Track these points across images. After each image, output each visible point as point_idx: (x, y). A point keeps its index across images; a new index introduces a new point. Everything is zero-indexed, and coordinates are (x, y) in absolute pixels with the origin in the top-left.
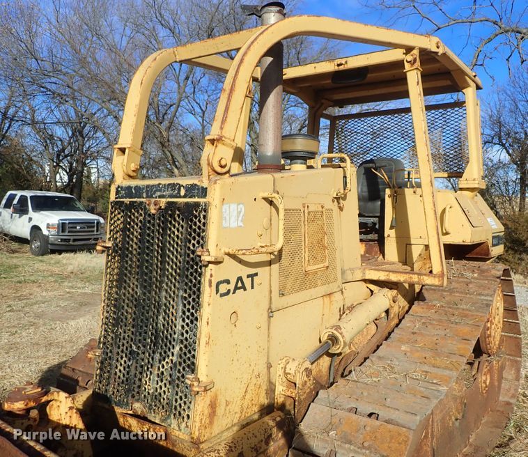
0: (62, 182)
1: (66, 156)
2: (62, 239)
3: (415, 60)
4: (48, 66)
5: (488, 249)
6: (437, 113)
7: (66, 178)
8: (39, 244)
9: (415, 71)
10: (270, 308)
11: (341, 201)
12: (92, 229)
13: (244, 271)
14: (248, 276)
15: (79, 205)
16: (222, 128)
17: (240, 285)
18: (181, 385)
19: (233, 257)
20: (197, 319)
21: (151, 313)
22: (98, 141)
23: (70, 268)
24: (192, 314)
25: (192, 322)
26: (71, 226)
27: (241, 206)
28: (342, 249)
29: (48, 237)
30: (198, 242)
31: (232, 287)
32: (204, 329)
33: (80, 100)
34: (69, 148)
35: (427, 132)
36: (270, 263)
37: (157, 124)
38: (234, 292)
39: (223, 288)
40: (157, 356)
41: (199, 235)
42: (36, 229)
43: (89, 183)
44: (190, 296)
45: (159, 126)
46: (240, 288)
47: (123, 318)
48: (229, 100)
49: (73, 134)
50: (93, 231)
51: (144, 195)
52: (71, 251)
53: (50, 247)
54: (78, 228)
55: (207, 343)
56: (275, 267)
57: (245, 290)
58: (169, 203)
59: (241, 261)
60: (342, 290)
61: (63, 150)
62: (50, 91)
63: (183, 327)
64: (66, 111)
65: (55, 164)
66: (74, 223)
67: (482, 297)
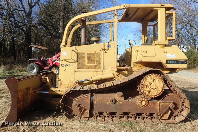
5: (164, 65)
10: (75, 71)
11: (105, 50)
13: (68, 63)
19: (65, 60)
27: (67, 52)
31: (65, 65)
39: (63, 65)
56: (76, 63)
57: (68, 66)
60: (103, 71)
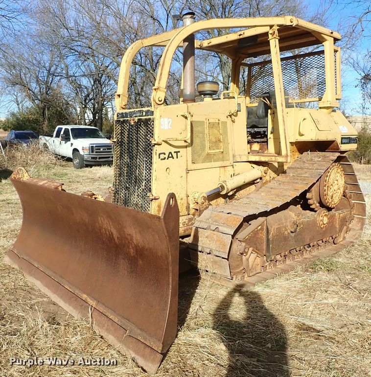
0: (89, 119)
1: (91, 100)
2: (92, 157)
3: (274, 32)
4: (74, 33)
5: (338, 146)
6: (309, 59)
7: (91, 116)
8: (78, 161)
9: (274, 39)
10: (187, 169)
11: (233, 117)
12: (110, 150)
13: (173, 150)
14: (175, 152)
15: (101, 134)
16: (159, 83)
17: (170, 156)
18: (146, 198)
19: (166, 142)
20: (151, 169)
21: (134, 170)
22: (111, 87)
23: (98, 175)
24: (149, 167)
25: (149, 171)
26: (97, 148)
27: (170, 119)
28: (234, 144)
29: (83, 156)
30: (151, 136)
31: (166, 156)
32: (154, 174)
33: (98, 57)
34: (92, 93)
35: (281, 75)
36: (186, 147)
37: (151, 71)
38: (168, 159)
39: (162, 156)
40: (137, 187)
41: (151, 133)
42: (75, 150)
43: (107, 119)
44: (148, 160)
45: (153, 73)
46: (170, 157)
47: (122, 173)
48: (162, 70)
49: (94, 82)
50: (111, 152)
51: (129, 116)
52: (98, 165)
53: (85, 162)
54: (102, 149)
55: (156, 179)
56: (189, 149)
57: (173, 158)
58: (139, 119)
59: (170, 145)
60: (233, 166)
61: (88, 95)
62: (77, 52)
63: (146, 173)
64: (88, 66)
65: (83, 106)
66: (99, 146)
67: (319, 171)
